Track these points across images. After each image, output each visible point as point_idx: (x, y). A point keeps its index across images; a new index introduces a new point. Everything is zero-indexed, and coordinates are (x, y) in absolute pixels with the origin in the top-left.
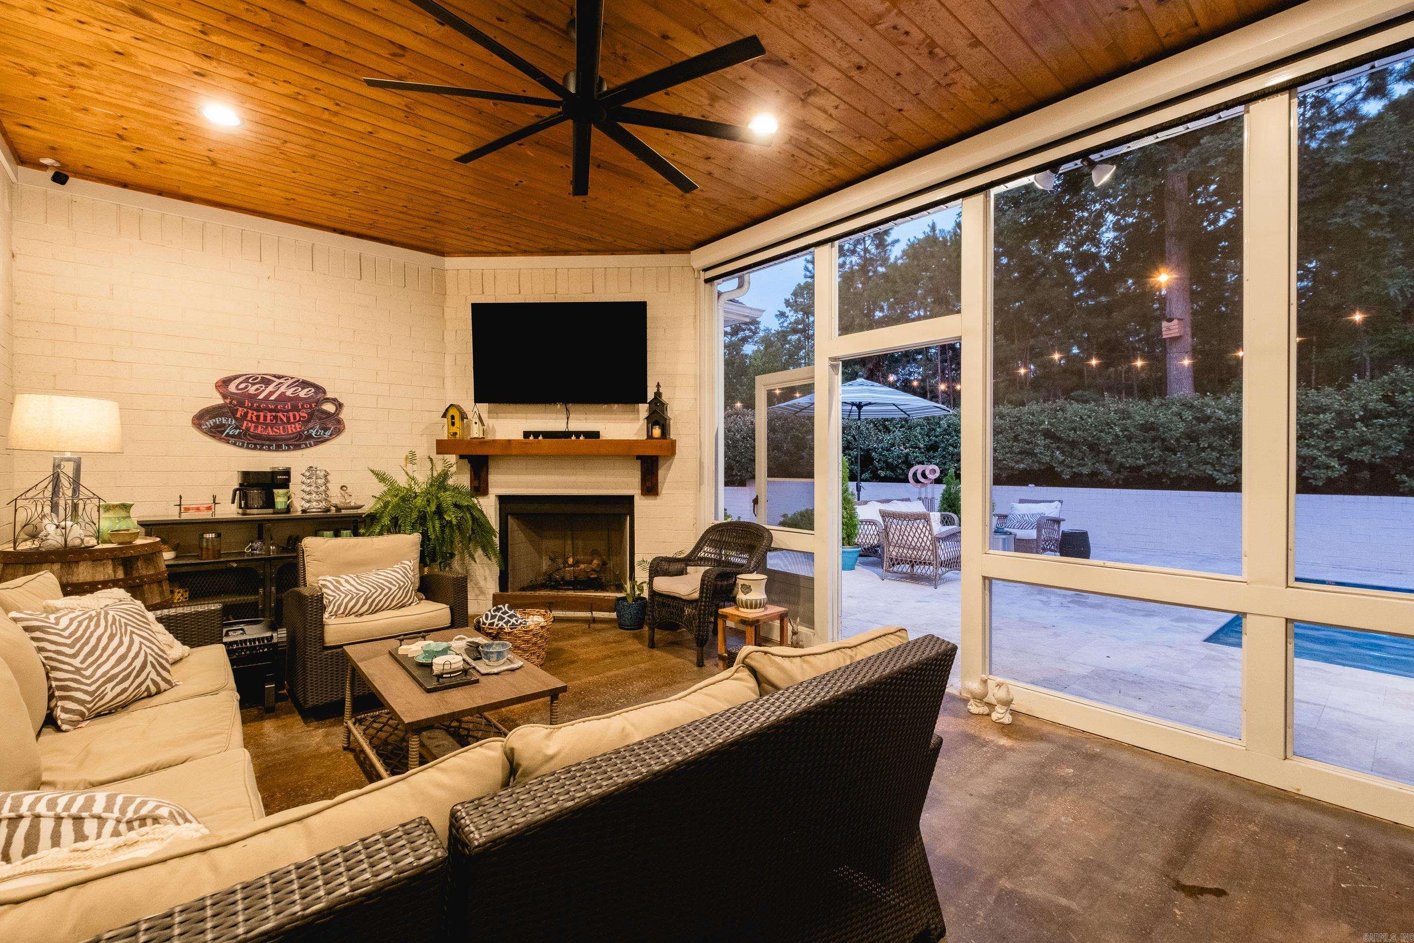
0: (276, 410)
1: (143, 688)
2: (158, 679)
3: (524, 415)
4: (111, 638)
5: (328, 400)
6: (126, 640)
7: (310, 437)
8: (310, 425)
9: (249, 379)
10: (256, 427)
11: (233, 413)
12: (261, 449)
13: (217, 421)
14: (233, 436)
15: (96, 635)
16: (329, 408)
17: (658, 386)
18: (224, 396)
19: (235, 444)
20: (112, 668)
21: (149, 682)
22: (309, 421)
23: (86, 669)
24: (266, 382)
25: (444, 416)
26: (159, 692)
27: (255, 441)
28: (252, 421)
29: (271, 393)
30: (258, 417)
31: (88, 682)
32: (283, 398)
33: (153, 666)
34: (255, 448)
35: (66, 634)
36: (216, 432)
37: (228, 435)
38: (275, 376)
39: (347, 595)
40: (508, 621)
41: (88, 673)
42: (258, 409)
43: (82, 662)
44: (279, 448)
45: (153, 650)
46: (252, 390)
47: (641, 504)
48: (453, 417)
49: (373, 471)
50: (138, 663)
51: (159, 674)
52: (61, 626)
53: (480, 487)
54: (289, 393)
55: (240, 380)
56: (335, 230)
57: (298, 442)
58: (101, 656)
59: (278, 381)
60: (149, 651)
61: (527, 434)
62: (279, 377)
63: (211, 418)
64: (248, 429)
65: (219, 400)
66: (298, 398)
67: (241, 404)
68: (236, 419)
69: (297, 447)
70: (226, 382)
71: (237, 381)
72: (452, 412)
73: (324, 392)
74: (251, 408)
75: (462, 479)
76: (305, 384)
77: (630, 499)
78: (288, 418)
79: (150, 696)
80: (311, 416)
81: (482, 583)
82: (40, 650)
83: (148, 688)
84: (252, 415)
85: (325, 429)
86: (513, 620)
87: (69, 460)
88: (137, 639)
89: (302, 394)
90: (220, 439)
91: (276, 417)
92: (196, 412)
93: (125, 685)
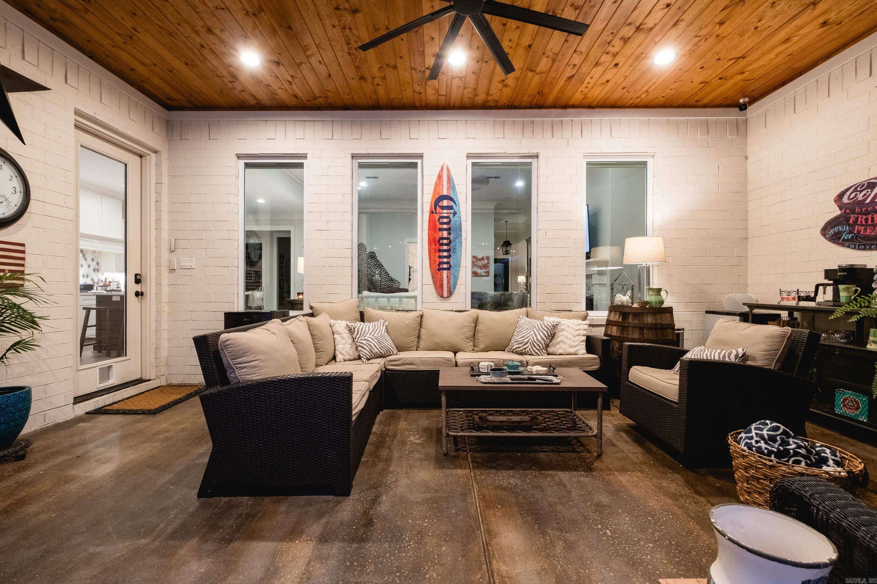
4: (526, 330)
9: (857, 188)
10: (865, 230)
11: (847, 219)
12: (870, 249)
13: (836, 229)
14: (848, 240)
18: (841, 209)
19: (849, 247)
20: (519, 339)
21: (528, 349)
24: (871, 186)
27: (865, 242)
28: (862, 225)
30: (866, 220)
34: (865, 249)
36: (836, 239)
37: (844, 240)
42: (867, 213)
46: (860, 197)
51: (532, 348)
55: (851, 190)
58: (520, 333)
63: (832, 228)
64: (859, 232)
65: (838, 212)
67: (853, 212)
68: (849, 225)
70: (841, 196)
71: (848, 193)
74: (861, 213)
83: (528, 352)
84: (862, 219)
88: (532, 333)
90: (839, 244)
92: (822, 225)
93: (520, 345)
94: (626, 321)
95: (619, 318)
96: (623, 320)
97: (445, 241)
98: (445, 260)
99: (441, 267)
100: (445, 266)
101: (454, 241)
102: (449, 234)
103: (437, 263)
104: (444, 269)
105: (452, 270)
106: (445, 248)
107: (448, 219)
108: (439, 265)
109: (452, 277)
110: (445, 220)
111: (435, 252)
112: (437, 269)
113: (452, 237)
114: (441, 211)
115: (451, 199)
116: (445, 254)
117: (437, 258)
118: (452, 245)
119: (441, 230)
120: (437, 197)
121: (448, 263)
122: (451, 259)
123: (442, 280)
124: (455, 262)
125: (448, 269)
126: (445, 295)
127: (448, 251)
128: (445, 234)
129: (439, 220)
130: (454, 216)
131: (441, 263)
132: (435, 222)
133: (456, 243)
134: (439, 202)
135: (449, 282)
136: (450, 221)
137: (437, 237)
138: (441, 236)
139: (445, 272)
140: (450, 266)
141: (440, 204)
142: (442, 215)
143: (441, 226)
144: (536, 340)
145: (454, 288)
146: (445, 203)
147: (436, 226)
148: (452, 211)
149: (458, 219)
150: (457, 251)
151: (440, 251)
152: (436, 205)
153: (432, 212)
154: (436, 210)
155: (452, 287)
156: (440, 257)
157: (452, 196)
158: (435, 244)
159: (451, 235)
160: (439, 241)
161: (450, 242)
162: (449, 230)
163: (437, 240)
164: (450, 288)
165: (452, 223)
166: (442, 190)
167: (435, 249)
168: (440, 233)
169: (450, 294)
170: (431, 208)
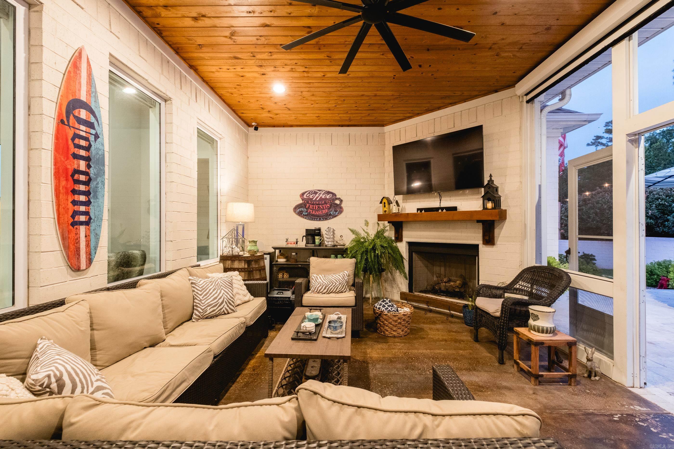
0: (319, 204)
1: (222, 310)
2: (228, 308)
3: (419, 200)
4: (214, 290)
5: (337, 199)
6: (219, 291)
7: (330, 215)
8: (331, 210)
9: (311, 192)
10: (313, 211)
11: (306, 206)
12: (314, 220)
13: (300, 209)
14: (305, 215)
15: (209, 288)
16: (337, 202)
17: (491, 176)
18: (303, 200)
19: (306, 218)
20: (211, 301)
21: (224, 309)
22: (330, 208)
23: (203, 300)
24: (316, 193)
25: (381, 203)
26: (228, 313)
27: (312, 217)
28: (311, 209)
29: (317, 197)
30: (313, 207)
31: (203, 305)
32: (321, 199)
33: (226, 303)
34: (312, 220)
35: (200, 286)
36: (300, 214)
37: (304, 215)
38: (318, 190)
39: (319, 284)
40: (387, 308)
41: (203, 302)
42: (313, 204)
43: (202, 298)
44: (320, 220)
45: (227, 297)
46: (311, 197)
47: (484, 250)
48: (385, 203)
49: (350, 229)
50: (220, 301)
51: (228, 306)
52: (200, 284)
53: (399, 238)
54: (323, 197)
55: (307, 193)
56: (339, 126)
57: (326, 217)
58: (209, 296)
59: (319, 192)
60: (225, 297)
61: (420, 210)
62: (320, 191)
63: (299, 208)
64: (310, 212)
65: (301, 202)
66: (326, 199)
67: (308, 203)
68: (306, 209)
69: (326, 219)
70: (303, 194)
71: (306, 194)
72: (385, 200)
73: (336, 196)
74: (311, 204)
75: (390, 233)
76: (329, 193)
77: (477, 246)
78: (323, 207)
79: (225, 314)
80: (331, 205)
81: (400, 285)
82: (194, 291)
83: (224, 311)
84: (311, 206)
85: (336, 211)
86: (390, 308)
87: (241, 225)
88: (223, 291)
89: (328, 197)
90: (301, 216)
91: (319, 207)
92: (294, 206)
93: (215, 308)
94: (251, 267)
95: (245, 265)
96: (248, 266)
97: (82, 178)
98: (83, 208)
99: (76, 220)
100: (83, 218)
101: (96, 179)
102: (89, 166)
103: (70, 213)
104: (82, 223)
105: (93, 225)
106: (82, 188)
107: (88, 143)
108: (73, 217)
109: (92, 237)
110: (83, 143)
111: (67, 193)
112: (70, 223)
113: (92, 171)
114: (77, 125)
115: (92, 112)
116: (83, 198)
117: (70, 205)
118: (93, 184)
119: (76, 157)
120: (71, 98)
121: (86, 213)
122: (91, 207)
123: (77, 241)
124: (97, 213)
125: (87, 223)
126: (83, 265)
127: (87, 193)
128: (82, 165)
129: (73, 139)
130: (95, 140)
131: (76, 213)
132: (67, 140)
133: (98, 184)
134: (74, 109)
135: (88, 245)
136: (90, 145)
137: (69, 167)
138: (76, 166)
139: (82, 229)
140: (90, 219)
141: (76, 112)
142: (77, 132)
143: (76, 151)
144: (230, 298)
145: (95, 253)
146: (83, 114)
147: (68, 148)
148: (93, 132)
149: (101, 147)
150: (99, 195)
151: (74, 192)
152: (69, 112)
153: (62, 121)
154: (68, 121)
155: (93, 252)
156: (75, 203)
157: (93, 107)
158: (67, 180)
159: (91, 169)
160: (73, 176)
161: (90, 180)
162: (88, 159)
163: (70, 173)
164: (90, 254)
165: (93, 148)
166: (80, 90)
167: (66, 188)
168: (76, 161)
169: (90, 261)
170: (60, 114)
